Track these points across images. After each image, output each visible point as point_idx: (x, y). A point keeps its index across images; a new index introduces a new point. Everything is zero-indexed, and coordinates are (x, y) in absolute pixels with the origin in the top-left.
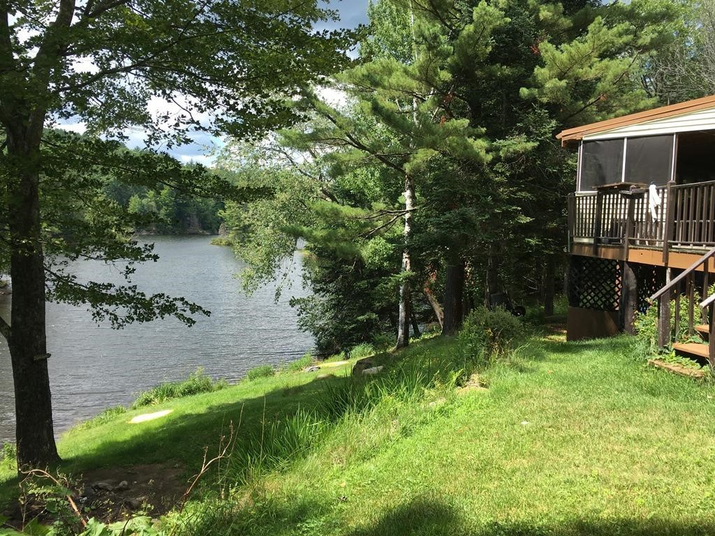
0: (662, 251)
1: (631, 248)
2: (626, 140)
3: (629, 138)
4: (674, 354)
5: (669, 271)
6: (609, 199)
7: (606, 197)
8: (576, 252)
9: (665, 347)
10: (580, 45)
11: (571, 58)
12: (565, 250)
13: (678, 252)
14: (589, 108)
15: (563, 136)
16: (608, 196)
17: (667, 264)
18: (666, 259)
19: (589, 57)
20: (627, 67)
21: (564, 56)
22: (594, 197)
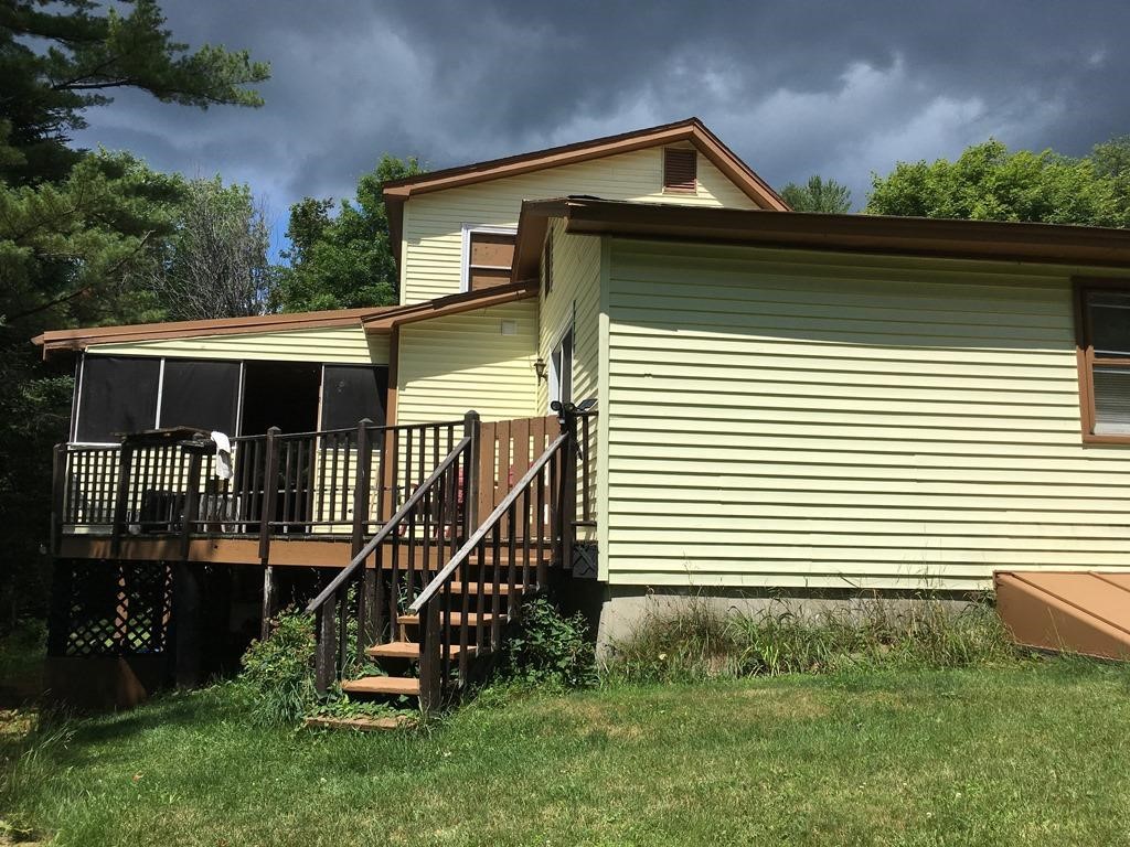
0: (257, 539)
1: (195, 538)
2: (163, 362)
3: (168, 359)
4: (347, 699)
5: (269, 570)
6: (148, 458)
7: (140, 454)
8: (67, 552)
9: (329, 691)
10: (55, 193)
11: (36, 210)
12: (43, 550)
13: (287, 540)
14: (56, 307)
15: (47, 342)
16: (144, 453)
17: (265, 560)
18: (264, 552)
19: (69, 218)
20: (134, 250)
21: (23, 206)
22: (114, 453)
